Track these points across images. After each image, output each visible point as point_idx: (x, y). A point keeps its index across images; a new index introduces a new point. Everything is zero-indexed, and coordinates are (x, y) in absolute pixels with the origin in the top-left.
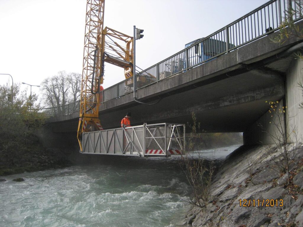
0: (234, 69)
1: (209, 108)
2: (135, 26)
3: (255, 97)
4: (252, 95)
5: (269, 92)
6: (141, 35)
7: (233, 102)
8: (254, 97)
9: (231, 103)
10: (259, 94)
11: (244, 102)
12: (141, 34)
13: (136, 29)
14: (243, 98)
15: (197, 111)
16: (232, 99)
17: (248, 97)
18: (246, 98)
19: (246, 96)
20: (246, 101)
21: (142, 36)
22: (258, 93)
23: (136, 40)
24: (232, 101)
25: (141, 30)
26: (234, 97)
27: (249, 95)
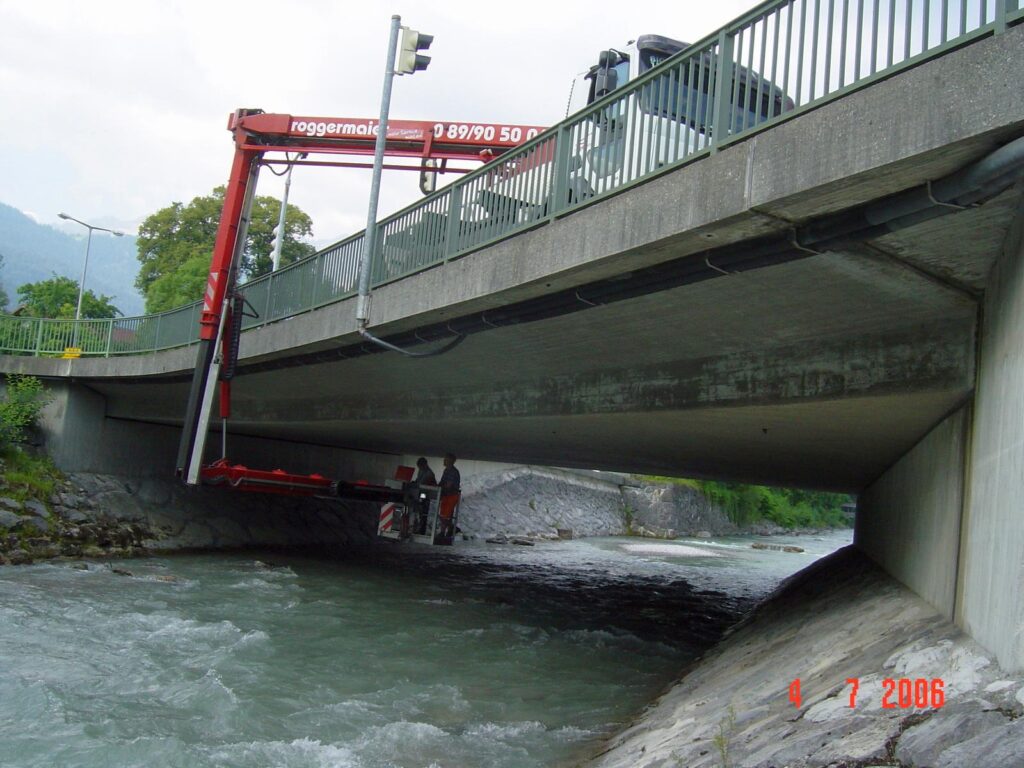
0: (736, 235)
1: (657, 404)
2: (397, 19)
3: (846, 383)
4: (834, 367)
5: (907, 366)
6: (417, 56)
7: (754, 392)
8: (843, 380)
9: (744, 394)
10: (861, 368)
11: (796, 394)
12: (421, 52)
13: (401, 31)
14: (794, 376)
15: (608, 405)
16: (749, 374)
17: (815, 374)
18: (807, 379)
19: (810, 368)
20: (807, 394)
21: (421, 64)
22: (858, 361)
23: (396, 77)
24: (750, 386)
25: (420, 36)
26: (758, 368)
27: (820, 365)
